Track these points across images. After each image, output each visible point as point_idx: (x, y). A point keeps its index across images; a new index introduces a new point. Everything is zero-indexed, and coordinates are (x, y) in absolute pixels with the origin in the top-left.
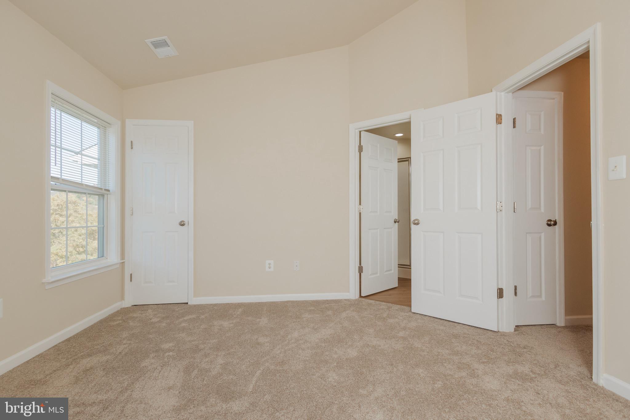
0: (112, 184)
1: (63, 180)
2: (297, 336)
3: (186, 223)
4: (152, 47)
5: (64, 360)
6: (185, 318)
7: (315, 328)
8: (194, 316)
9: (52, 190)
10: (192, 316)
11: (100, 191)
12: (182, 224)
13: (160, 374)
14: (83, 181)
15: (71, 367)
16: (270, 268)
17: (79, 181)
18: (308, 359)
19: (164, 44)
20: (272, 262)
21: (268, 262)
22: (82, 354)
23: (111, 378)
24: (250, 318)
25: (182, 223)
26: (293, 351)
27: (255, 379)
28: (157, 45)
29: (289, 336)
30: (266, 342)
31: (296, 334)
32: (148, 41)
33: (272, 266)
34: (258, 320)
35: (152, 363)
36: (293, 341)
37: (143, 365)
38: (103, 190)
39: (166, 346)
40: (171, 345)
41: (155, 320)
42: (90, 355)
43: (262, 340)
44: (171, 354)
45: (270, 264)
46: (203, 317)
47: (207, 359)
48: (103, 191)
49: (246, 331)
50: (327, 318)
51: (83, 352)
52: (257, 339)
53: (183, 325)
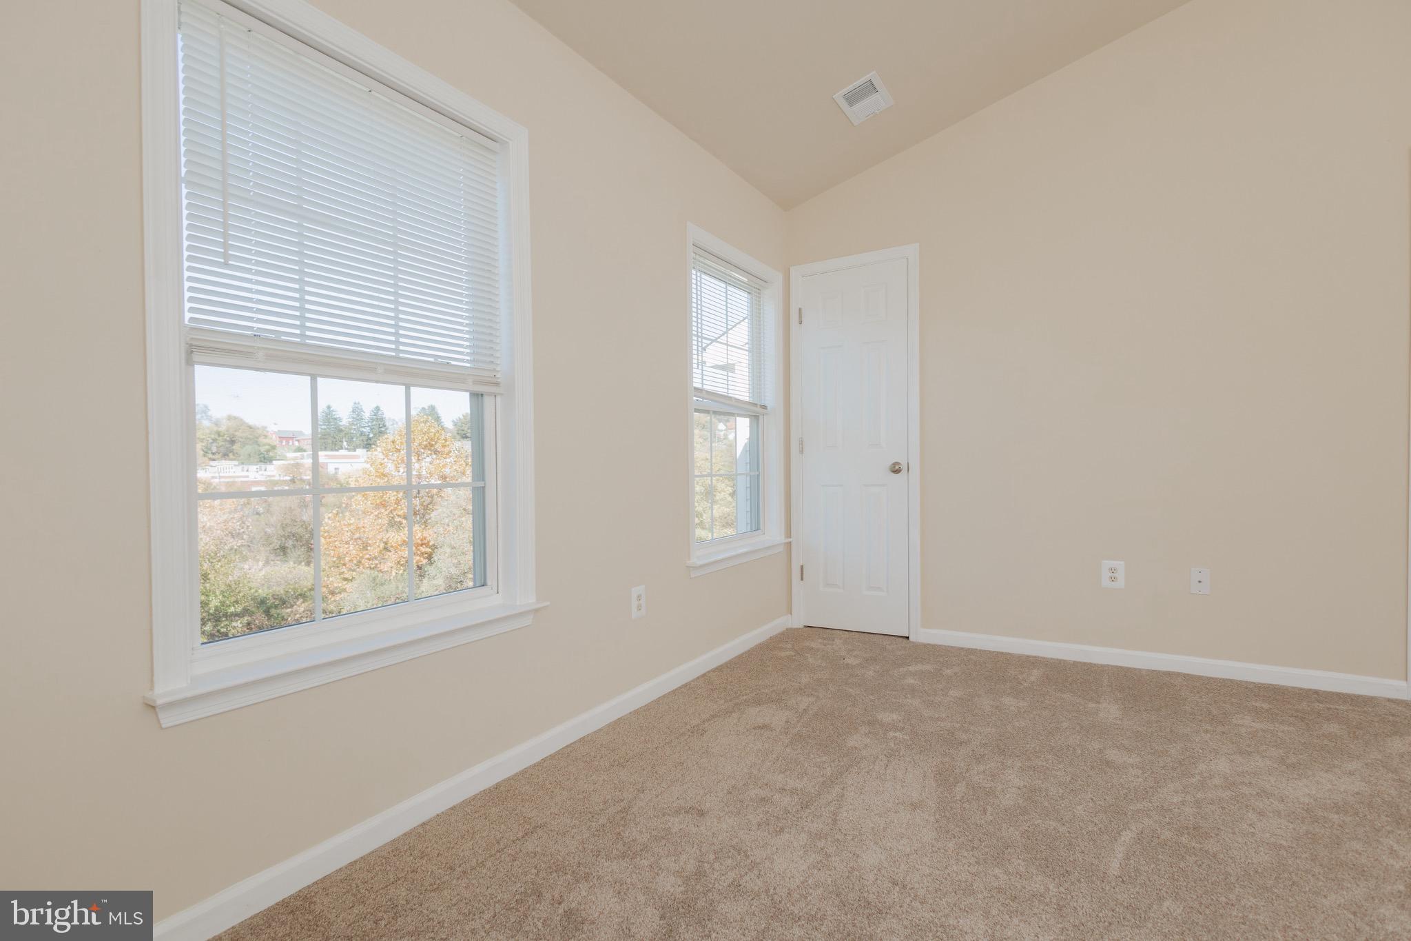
0: (771, 397)
1: (708, 392)
2: (1229, 772)
3: (904, 467)
4: (843, 104)
5: (723, 701)
6: (911, 668)
7: (1289, 761)
8: (928, 667)
9: (697, 410)
10: (924, 666)
11: (754, 408)
12: (896, 470)
13: (888, 771)
14: (730, 391)
15: (735, 715)
16: (1113, 579)
17: (723, 391)
18: (1284, 843)
19: (871, 88)
20: (1120, 565)
21: (1107, 564)
22: (745, 697)
23: (800, 754)
24: (1067, 696)
25: (897, 467)
26: (1223, 808)
27: (1120, 850)
28: (852, 98)
29: (1202, 767)
30: (1132, 766)
31: (1222, 765)
32: (839, 97)
33: (1121, 575)
34: (1091, 705)
35: (866, 745)
36: (1216, 781)
37: (851, 743)
38: (759, 406)
39: (888, 717)
40: (895, 716)
41: (851, 661)
42: (758, 702)
43: (1113, 755)
44: (898, 734)
45: (1113, 570)
46: (948, 672)
47: (981, 768)
48: (759, 409)
49: (1065, 725)
50: (1326, 742)
51: (746, 695)
52: (1100, 751)
53: (911, 681)
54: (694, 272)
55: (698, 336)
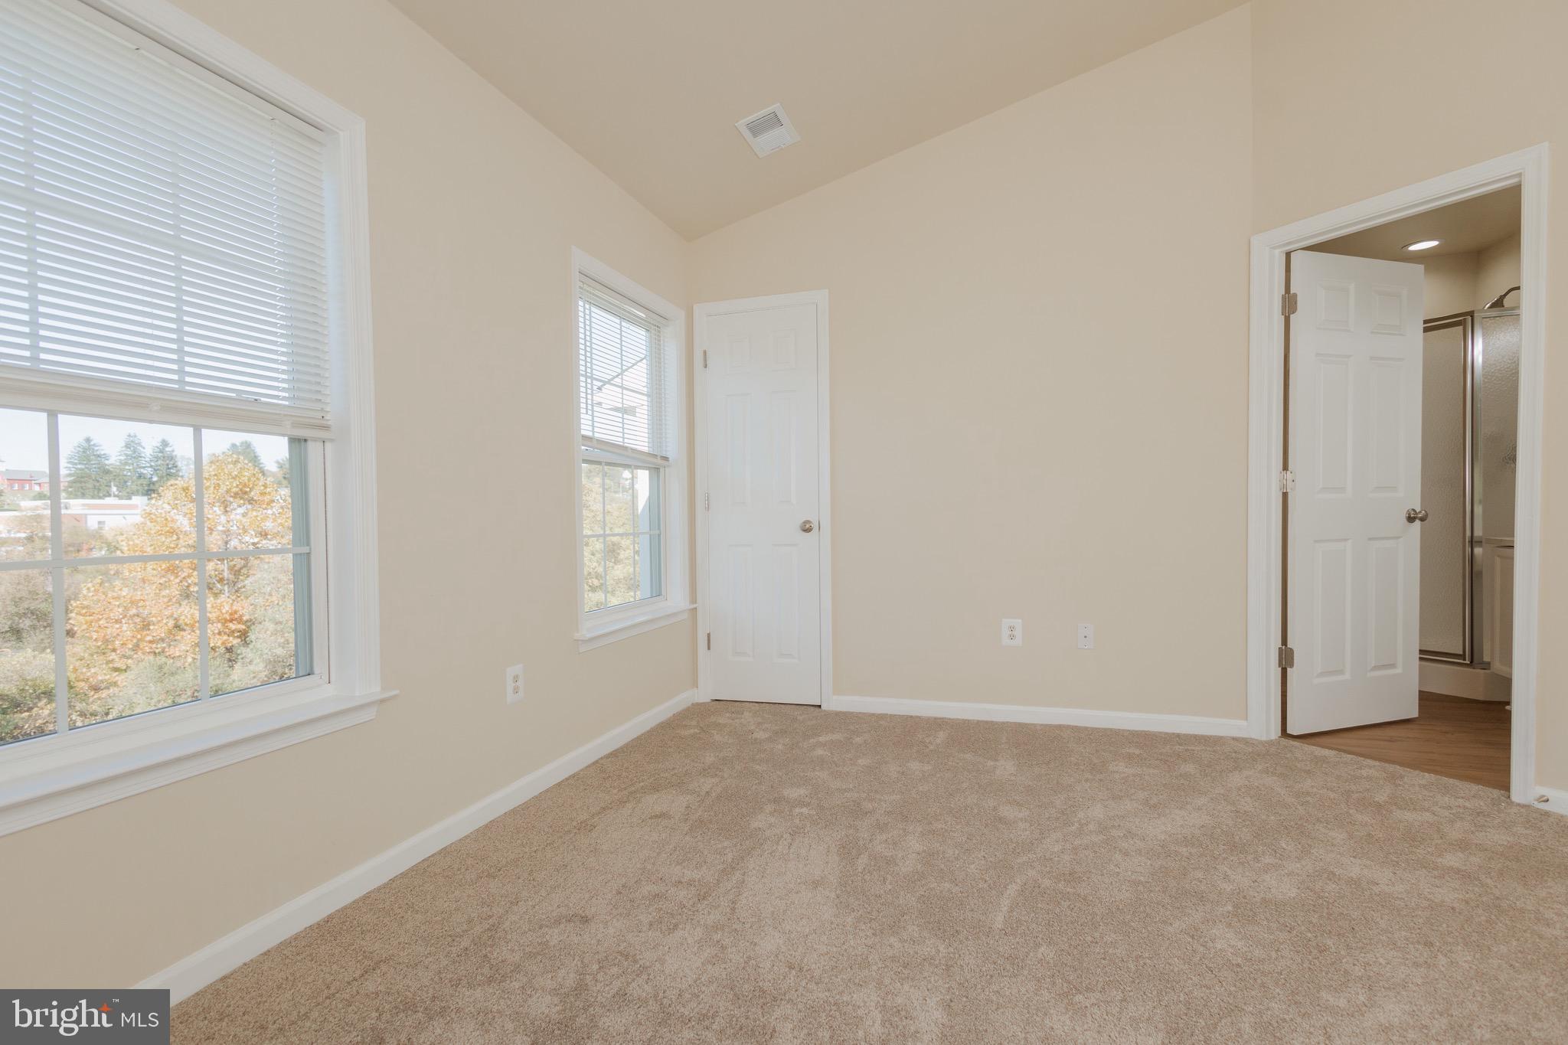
0: (673, 447)
1: (599, 441)
2: (1102, 816)
3: (815, 525)
4: (747, 134)
5: (615, 791)
6: (821, 739)
7: (1152, 802)
8: (837, 736)
9: (585, 461)
10: (834, 736)
11: (655, 460)
12: (807, 528)
13: (792, 850)
14: (626, 440)
15: (629, 806)
16: (1012, 637)
17: (619, 441)
18: (1142, 879)
19: (774, 121)
20: (1018, 623)
21: (1007, 622)
22: (642, 784)
23: (700, 841)
24: (968, 756)
25: (808, 526)
26: (1095, 852)
27: (1005, 903)
28: (756, 129)
29: (1081, 815)
30: (1021, 820)
31: (1098, 812)
32: (741, 124)
33: (1018, 633)
34: (990, 763)
35: (771, 825)
36: (1091, 827)
37: (755, 824)
38: (659, 457)
39: (792, 793)
40: (802, 791)
41: (760, 735)
42: (655, 788)
43: (1007, 812)
44: (805, 810)
45: (1012, 629)
46: (858, 740)
47: (884, 837)
48: (659, 461)
49: (965, 785)
50: (1182, 781)
51: (643, 782)
52: (995, 809)
53: (820, 752)
54: (581, 303)
55: (586, 377)
